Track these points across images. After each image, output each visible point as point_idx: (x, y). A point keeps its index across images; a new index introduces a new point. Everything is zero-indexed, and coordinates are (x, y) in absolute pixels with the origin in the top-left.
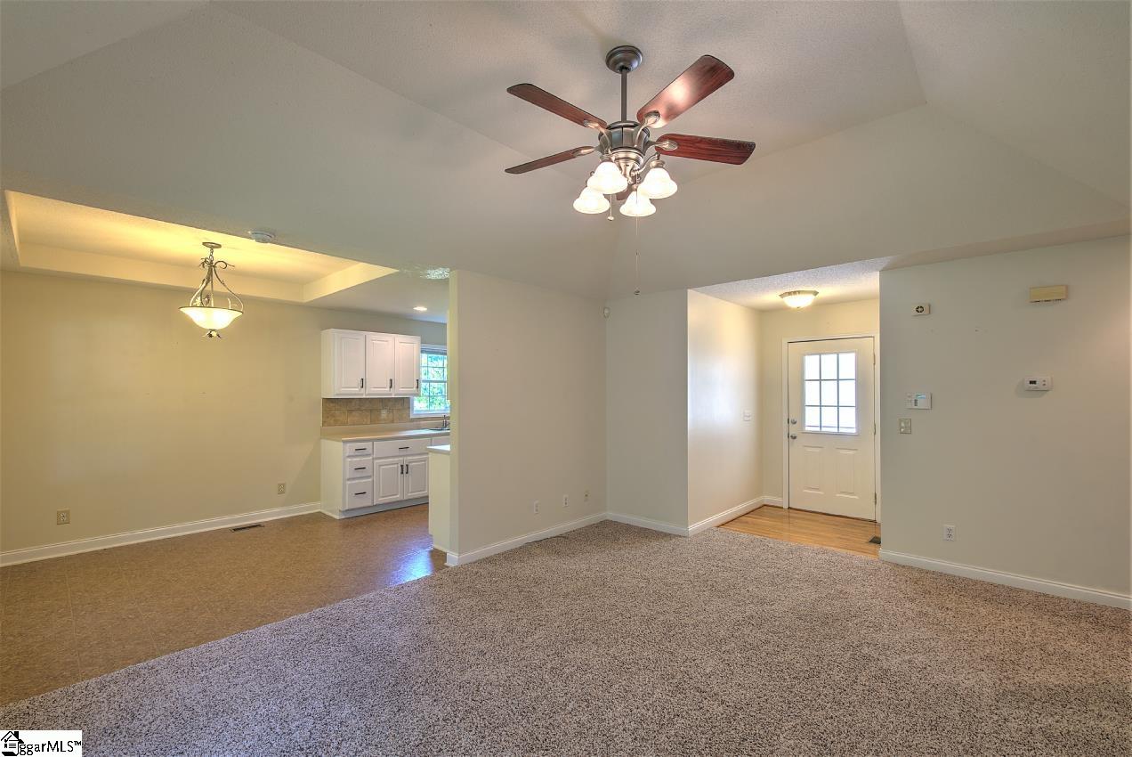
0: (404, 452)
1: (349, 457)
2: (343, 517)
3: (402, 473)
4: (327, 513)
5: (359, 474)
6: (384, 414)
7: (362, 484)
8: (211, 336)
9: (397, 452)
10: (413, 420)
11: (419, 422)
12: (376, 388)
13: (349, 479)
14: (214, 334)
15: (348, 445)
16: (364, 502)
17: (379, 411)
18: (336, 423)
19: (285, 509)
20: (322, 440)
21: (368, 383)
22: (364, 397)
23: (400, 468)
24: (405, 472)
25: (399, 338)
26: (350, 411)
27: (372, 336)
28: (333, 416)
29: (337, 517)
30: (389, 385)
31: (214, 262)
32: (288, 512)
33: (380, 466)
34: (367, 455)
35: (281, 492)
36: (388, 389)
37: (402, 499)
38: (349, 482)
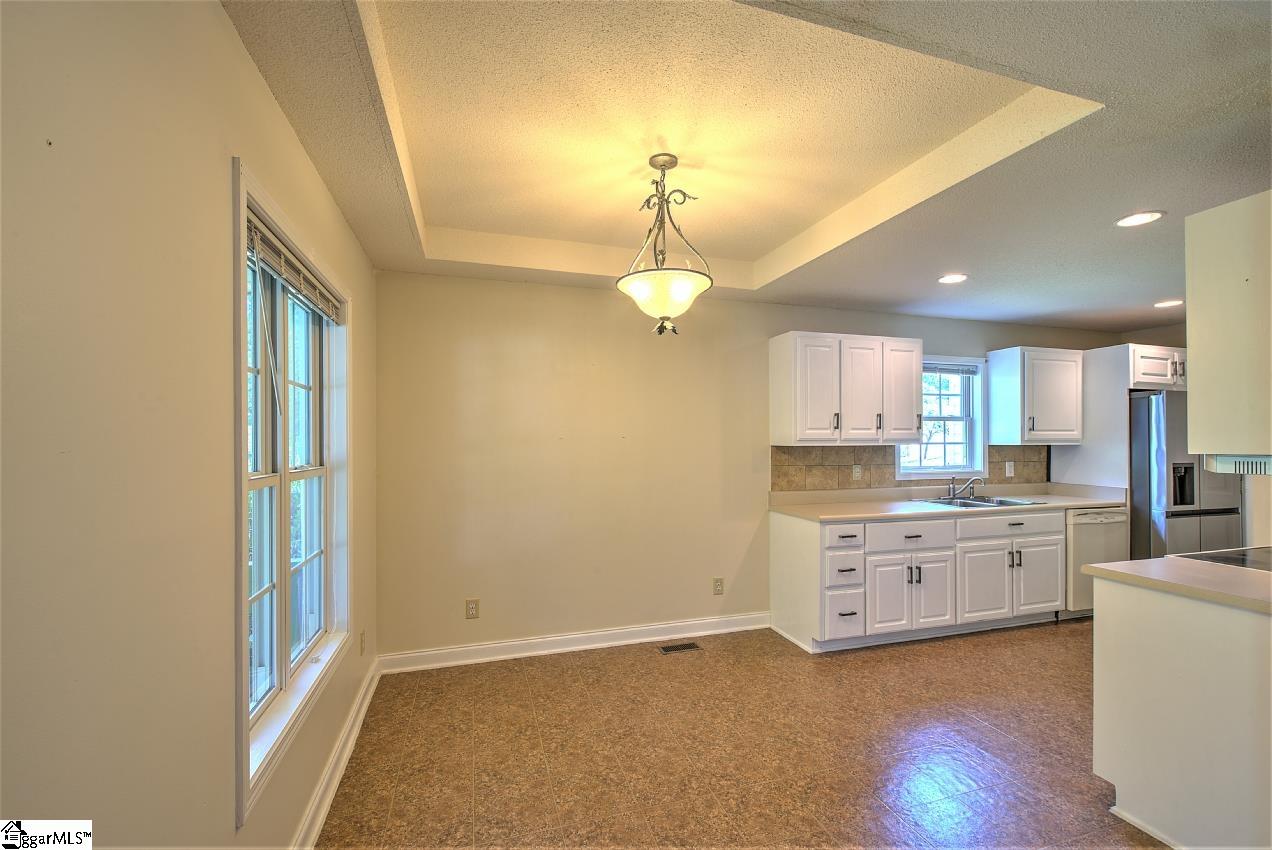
0: (912, 544)
1: (830, 548)
2: (818, 651)
3: (911, 582)
4: (781, 632)
5: (843, 579)
6: (857, 472)
7: (850, 598)
8: (662, 329)
9: (902, 543)
10: (900, 484)
11: (911, 488)
12: (858, 431)
13: (830, 588)
14: (669, 325)
15: (828, 527)
16: (852, 630)
17: (849, 467)
18: (791, 486)
19: (724, 618)
20: (772, 514)
21: (844, 422)
22: (838, 444)
23: (906, 572)
24: (915, 578)
25: (891, 343)
26: (809, 467)
27: (852, 341)
28: (786, 475)
29: (810, 649)
30: (875, 424)
31: (667, 193)
32: (728, 624)
33: (876, 566)
34: (857, 547)
35: (718, 593)
36: (874, 431)
37: (909, 627)
38: (830, 593)
